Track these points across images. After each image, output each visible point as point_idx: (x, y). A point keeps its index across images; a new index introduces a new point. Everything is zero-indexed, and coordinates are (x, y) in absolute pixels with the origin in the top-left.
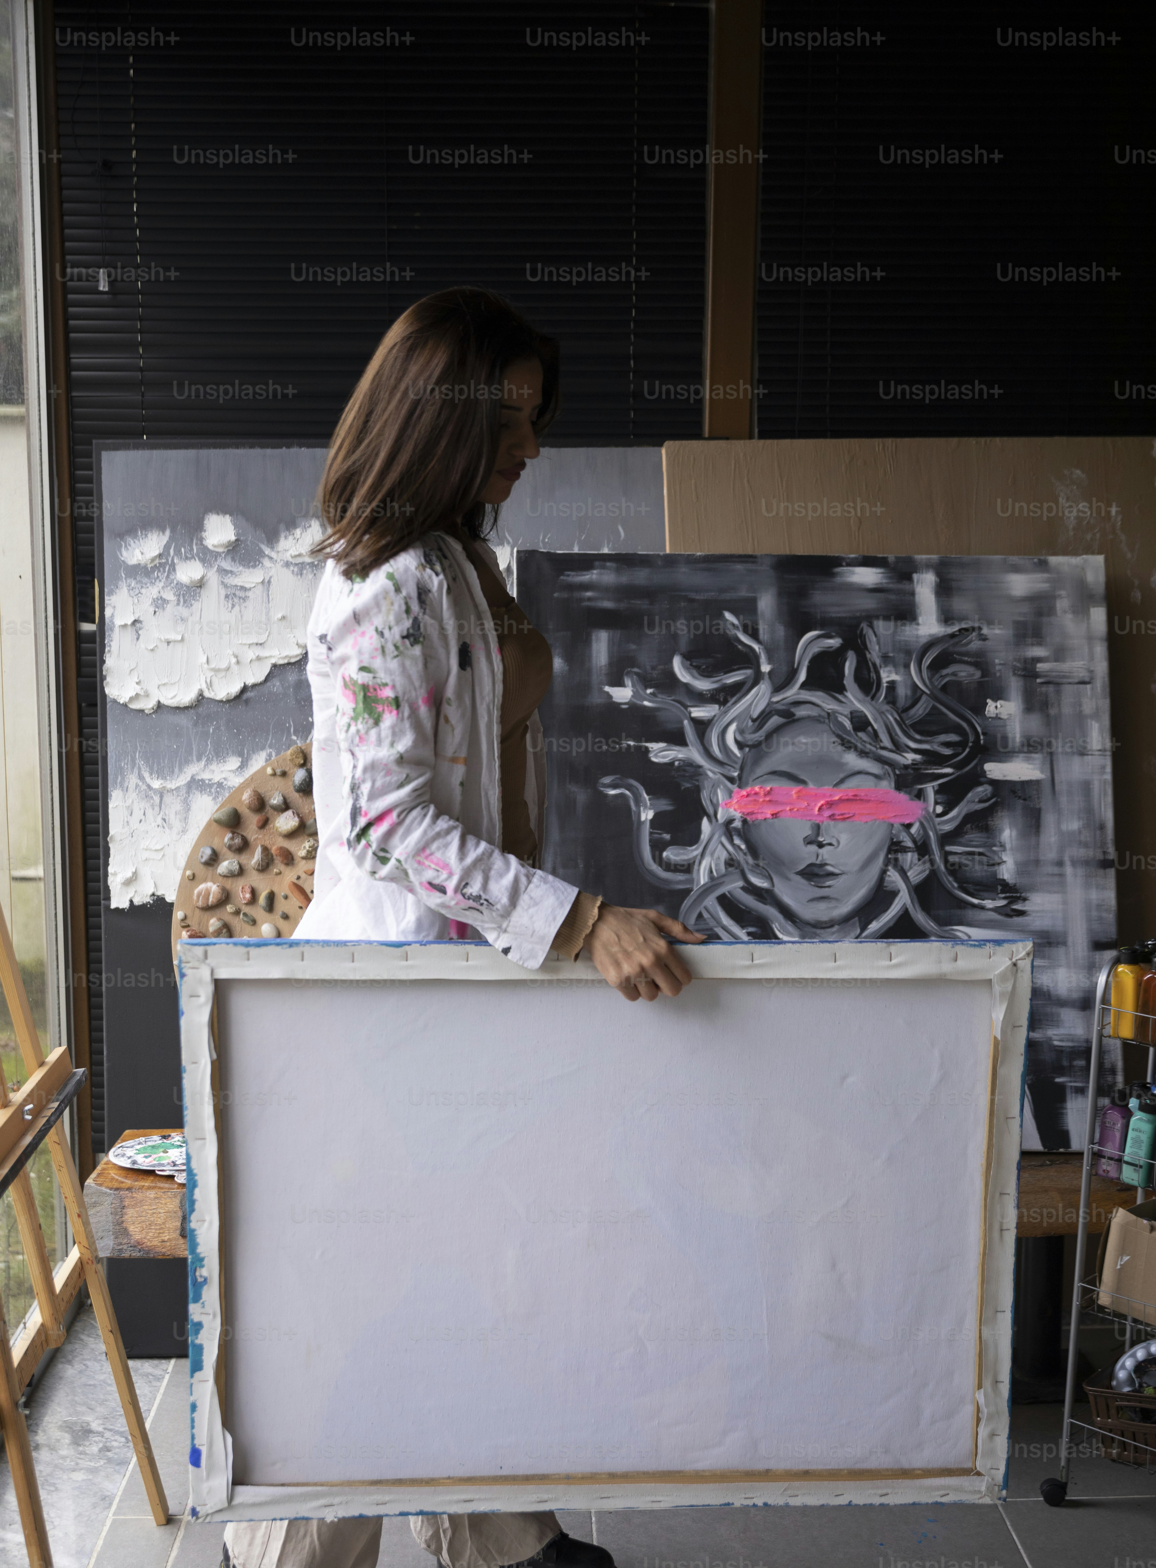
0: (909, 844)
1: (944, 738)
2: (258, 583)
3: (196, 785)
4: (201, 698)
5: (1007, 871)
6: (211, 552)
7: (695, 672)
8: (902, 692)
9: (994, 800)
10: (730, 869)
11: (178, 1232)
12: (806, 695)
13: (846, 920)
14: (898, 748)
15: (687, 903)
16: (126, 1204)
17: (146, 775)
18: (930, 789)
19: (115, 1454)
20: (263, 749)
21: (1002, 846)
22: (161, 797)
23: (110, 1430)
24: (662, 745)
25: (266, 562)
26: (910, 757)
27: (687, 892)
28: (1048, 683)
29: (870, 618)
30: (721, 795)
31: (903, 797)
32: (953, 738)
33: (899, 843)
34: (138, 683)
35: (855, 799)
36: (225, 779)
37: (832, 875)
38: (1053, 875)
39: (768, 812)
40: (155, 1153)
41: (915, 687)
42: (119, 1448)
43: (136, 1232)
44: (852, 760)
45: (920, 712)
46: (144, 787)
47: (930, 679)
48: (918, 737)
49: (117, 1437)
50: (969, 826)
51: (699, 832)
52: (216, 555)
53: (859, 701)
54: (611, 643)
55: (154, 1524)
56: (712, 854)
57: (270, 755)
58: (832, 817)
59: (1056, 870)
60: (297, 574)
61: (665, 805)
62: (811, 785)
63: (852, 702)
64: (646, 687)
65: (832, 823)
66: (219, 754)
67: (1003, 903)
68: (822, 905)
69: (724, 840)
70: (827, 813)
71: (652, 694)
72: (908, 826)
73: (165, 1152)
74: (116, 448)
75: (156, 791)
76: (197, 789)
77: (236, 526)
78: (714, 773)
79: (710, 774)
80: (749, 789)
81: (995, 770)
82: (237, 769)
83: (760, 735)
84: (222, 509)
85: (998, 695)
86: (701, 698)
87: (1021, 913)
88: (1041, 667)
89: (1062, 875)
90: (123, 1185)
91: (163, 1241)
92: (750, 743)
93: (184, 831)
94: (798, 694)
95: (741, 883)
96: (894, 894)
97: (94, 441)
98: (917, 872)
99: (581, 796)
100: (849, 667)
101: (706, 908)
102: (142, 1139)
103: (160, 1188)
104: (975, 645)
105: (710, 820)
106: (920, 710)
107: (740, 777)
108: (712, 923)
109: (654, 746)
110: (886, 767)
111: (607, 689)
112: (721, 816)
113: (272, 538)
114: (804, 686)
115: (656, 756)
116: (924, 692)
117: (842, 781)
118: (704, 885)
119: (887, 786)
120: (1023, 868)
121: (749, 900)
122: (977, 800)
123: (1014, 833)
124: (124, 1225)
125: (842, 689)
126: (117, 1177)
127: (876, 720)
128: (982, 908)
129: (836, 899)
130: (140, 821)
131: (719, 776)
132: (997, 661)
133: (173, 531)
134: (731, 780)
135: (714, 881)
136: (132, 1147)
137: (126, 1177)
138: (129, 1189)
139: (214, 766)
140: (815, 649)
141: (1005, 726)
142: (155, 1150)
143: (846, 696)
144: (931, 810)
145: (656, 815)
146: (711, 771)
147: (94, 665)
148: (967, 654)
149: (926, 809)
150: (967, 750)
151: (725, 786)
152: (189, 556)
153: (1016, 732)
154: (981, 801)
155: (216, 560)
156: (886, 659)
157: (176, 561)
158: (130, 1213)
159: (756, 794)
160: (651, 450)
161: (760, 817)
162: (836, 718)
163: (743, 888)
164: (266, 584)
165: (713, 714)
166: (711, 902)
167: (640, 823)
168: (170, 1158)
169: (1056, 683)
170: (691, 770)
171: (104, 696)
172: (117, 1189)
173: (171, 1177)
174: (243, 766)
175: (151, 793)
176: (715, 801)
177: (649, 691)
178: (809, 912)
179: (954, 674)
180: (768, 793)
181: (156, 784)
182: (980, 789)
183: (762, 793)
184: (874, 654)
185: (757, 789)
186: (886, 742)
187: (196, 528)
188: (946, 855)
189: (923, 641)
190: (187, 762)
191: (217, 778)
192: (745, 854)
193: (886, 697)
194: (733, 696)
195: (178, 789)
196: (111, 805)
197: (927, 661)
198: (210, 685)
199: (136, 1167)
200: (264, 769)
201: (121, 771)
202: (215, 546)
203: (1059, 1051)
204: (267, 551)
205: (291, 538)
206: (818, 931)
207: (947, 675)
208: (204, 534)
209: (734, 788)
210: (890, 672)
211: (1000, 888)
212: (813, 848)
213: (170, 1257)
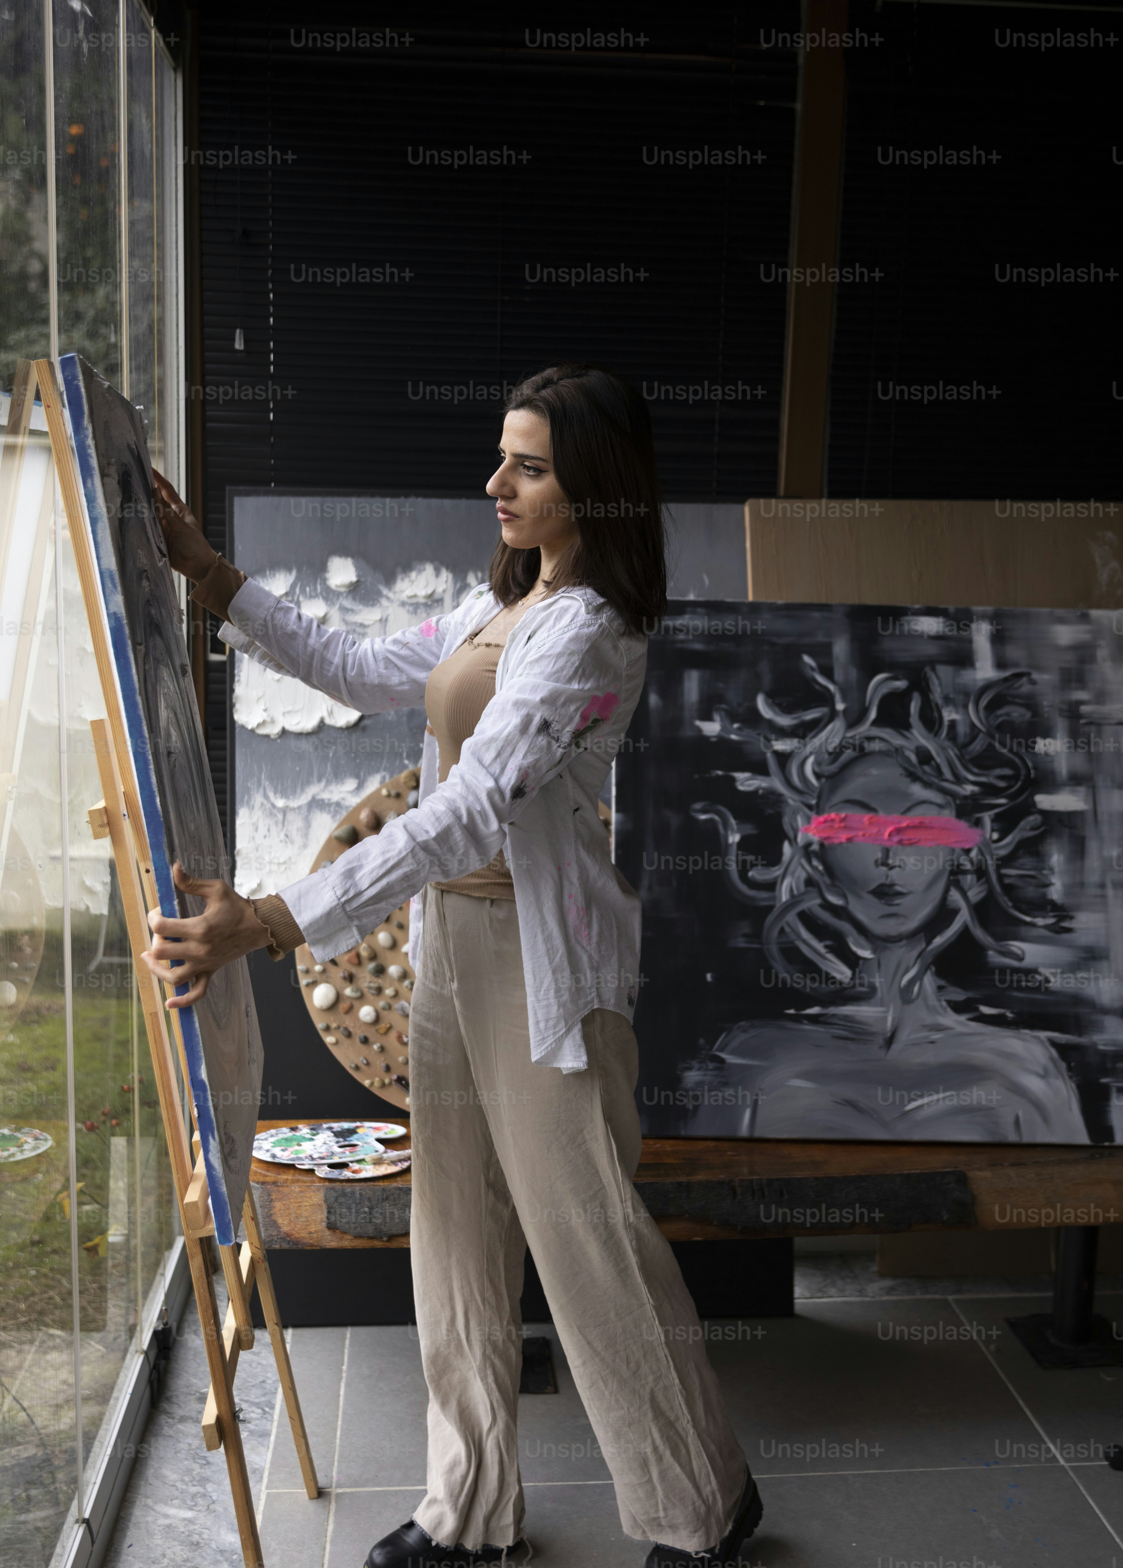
0: (968, 866)
1: (998, 772)
2: (376, 621)
3: (316, 804)
4: (322, 726)
5: (1056, 892)
6: (333, 592)
7: (777, 709)
8: (962, 730)
9: (1043, 829)
10: (809, 889)
11: (324, 1224)
12: (876, 732)
13: (912, 936)
14: (959, 780)
15: (770, 919)
16: (273, 1197)
17: (271, 795)
18: (987, 818)
19: (256, 1425)
20: (378, 771)
21: (1051, 870)
22: (285, 815)
23: (246, 1401)
24: (747, 775)
25: (384, 602)
26: (969, 789)
27: (770, 908)
28: (1090, 724)
29: (932, 663)
30: (800, 821)
31: (962, 824)
32: (1007, 772)
33: (959, 865)
34: (265, 710)
35: (920, 826)
36: (343, 799)
37: (900, 894)
38: (1096, 896)
39: (843, 837)
40: (290, 1146)
41: (973, 726)
42: (258, 1419)
43: (285, 1224)
44: (917, 790)
45: (978, 748)
46: (268, 806)
47: (987, 718)
48: (976, 770)
49: (254, 1409)
50: (1021, 852)
51: (780, 854)
52: (338, 594)
53: (924, 737)
54: (702, 682)
55: (306, 1497)
56: (793, 874)
57: (384, 778)
58: (900, 842)
59: (1098, 892)
60: (412, 613)
61: (750, 829)
62: (881, 813)
63: (917, 739)
64: (733, 722)
65: (900, 847)
66: (338, 776)
67: (1051, 921)
68: (892, 922)
69: (804, 862)
70: (896, 839)
71: (739, 729)
72: (967, 851)
73: (299, 1145)
74: (248, 494)
75: (279, 809)
76: (317, 807)
77: (357, 568)
78: (794, 800)
79: (791, 802)
80: (825, 816)
81: (1044, 801)
82: (354, 791)
83: (834, 767)
84: (344, 552)
85: (1047, 733)
86: (783, 733)
87: (1069, 930)
88: (1084, 709)
89: (1104, 896)
90: (268, 1179)
91: (310, 1233)
92: (826, 774)
93: (305, 846)
94: (869, 730)
95: (818, 901)
96: (955, 912)
97: (227, 488)
98: (976, 893)
99: (674, 820)
100: (914, 707)
101: (788, 923)
102: (273, 1131)
103: (303, 1182)
104: (1025, 688)
105: (791, 843)
106: (977, 746)
107: (818, 804)
108: (793, 937)
109: (740, 776)
110: (948, 798)
111: (698, 723)
112: (801, 839)
113: (390, 580)
114: (875, 723)
115: (742, 784)
116: (980, 731)
117: (909, 810)
118: (786, 902)
119: (948, 814)
120: (1069, 890)
121: (826, 916)
122: (1028, 827)
123: (1062, 858)
124: (274, 1217)
125: (908, 726)
126: (259, 1171)
127: (938, 754)
128: (1033, 925)
129: (904, 916)
130: (265, 837)
131: (799, 804)
132: (1045, 703)
133: (299, 572)
134: (810, 807)
135: (795, 900)
136: (266, 1139)
137: (268, 1171)
138: (275, 1183)
139: (333, 787)
140: (884, 690)
141: (1052, 761)
142: (289, 1143)
143: (911, 733)
144: (988, 836)
145: (743, 839)
146: (792, 799)
147: (224, 693)
148: (1019, 696)
149: (983, 836)
150: (1019, 783)
151: (805, 814)
152: (313, 594)
153: (1063, 767)
154: (1032, 829)
155: (338, 599)
156: (947, 700)
157: (301, 599)
158: (278, 1205)
159: (833, 820)
160: (735, 507)
161: (836, 841)
162: (903, 753)
163: (821, 906)
164: (384, 621)
165: (793, 747)
166: (791, 917)
167: (728, 846)
168: (304, 1151)
169: (1097, 724)
170: (773, 798)
171: (233, 722)
172: (263, 1183)
173: (311, 1171)
174: (360, 787)
175: (275, 811)
176: (795, 825)
177: (736, 726)
178: (880, 928)
179: (1008, 714)
180: (843, 820)
181: (280, 803)
182: (1031, 818)
183: (838, 819)
184: (937, 695)
185: (833, 815)
186: (947, 774)
187: (321, 569)
188: (1001, 877)
189: (980, 684)
190: (307, 783)
191: (335, 798)
192: (822, 875)
193: (948, 734)
194: (811, 731)
195: (299, 808)
196: (238, 822)
197: (984, 702)
198: (331, 713)
199: (277, 1160)
200: (378, 791)
201: (248, 791)
202: (337, 586)
203: (1104, 1055)
204: (385, 591)
205: (407, 580)
206: (889, 945)
207: (1001, 715)
208: (328, 575)
209: (813, 815)
210: (951, 712)
211: (1049, 907)
212: (884, 869)
213: (318, 1248)
